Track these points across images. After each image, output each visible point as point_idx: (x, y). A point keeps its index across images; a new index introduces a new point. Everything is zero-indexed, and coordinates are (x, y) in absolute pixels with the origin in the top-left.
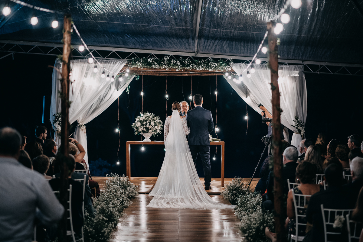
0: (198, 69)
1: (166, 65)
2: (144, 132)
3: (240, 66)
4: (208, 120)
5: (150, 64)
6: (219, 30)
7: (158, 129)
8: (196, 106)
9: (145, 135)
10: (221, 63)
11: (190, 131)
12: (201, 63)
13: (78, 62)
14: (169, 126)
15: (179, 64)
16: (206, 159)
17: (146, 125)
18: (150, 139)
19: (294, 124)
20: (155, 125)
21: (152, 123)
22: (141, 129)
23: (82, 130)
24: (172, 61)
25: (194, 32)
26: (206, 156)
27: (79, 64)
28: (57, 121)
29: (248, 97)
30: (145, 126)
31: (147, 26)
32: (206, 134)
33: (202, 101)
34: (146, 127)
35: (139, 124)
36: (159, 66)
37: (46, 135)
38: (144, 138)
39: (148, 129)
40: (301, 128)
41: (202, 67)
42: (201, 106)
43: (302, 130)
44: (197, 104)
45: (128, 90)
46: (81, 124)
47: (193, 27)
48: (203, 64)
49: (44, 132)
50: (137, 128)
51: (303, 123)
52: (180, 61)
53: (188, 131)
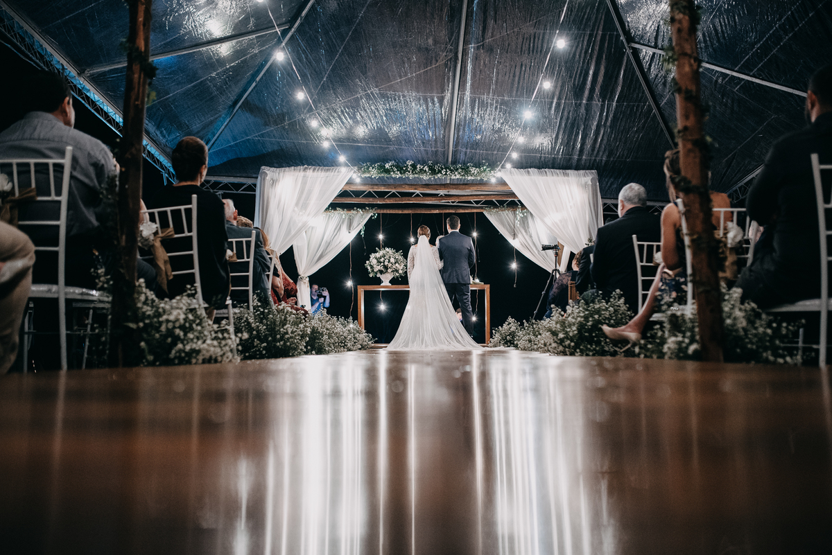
0: (453, 177)
1: (409, 172)
2: (381, 272)
3: (510, 172)
4: (468, 249)
5: (387, 171)
6: (478, 151)
7: (400, 267)
8: (450, 231)
9: (382, 277)
10: (485, 167)
11: (443, 264)
12: (458, 169)
14: (414, 258)
15: (427, 169)
16: (465, 303)
17: (384, 262)
18: (390, 282)
20: (395, 263)
21: (392, 260)
23: (305, 283)
24: (418, 166)
25: (446, 156)
26: (466, 299)
27: (292, 173)
29: (516, 239)
30: (382, 264)
31: (386, 148)
33: (459, 225)
34: (384, 265)
35: (374, 262)
36: (401, 173)
39: (386, 267)
41: (459, 173)
42: (458, 230)
44: (452, 229)
45: (362, 232)
46: (302, 276)
47: (444, 148)
48: (460, 170)
50: (372, 267)
52: (429, 166)
53: (439, 265)
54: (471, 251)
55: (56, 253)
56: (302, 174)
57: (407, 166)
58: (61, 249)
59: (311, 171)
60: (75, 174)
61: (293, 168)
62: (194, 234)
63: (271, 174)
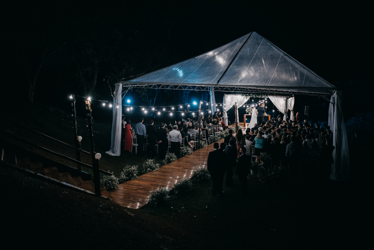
3: (270, 97)
10: (265, 96)
14: (253, 112)
15: (254, 96)
22: (247, 112)
27: (230, 96)
28: (224, 110)
32: (262, 114)
37: (220, 114)
38: (249, 114)
44: (260, 106)
45: (249, 99)
48: (261, 96)
53: (257, 113)
54: (263, 111)
57: (250, 95)
59: (233, 95)
63: (226, 95)
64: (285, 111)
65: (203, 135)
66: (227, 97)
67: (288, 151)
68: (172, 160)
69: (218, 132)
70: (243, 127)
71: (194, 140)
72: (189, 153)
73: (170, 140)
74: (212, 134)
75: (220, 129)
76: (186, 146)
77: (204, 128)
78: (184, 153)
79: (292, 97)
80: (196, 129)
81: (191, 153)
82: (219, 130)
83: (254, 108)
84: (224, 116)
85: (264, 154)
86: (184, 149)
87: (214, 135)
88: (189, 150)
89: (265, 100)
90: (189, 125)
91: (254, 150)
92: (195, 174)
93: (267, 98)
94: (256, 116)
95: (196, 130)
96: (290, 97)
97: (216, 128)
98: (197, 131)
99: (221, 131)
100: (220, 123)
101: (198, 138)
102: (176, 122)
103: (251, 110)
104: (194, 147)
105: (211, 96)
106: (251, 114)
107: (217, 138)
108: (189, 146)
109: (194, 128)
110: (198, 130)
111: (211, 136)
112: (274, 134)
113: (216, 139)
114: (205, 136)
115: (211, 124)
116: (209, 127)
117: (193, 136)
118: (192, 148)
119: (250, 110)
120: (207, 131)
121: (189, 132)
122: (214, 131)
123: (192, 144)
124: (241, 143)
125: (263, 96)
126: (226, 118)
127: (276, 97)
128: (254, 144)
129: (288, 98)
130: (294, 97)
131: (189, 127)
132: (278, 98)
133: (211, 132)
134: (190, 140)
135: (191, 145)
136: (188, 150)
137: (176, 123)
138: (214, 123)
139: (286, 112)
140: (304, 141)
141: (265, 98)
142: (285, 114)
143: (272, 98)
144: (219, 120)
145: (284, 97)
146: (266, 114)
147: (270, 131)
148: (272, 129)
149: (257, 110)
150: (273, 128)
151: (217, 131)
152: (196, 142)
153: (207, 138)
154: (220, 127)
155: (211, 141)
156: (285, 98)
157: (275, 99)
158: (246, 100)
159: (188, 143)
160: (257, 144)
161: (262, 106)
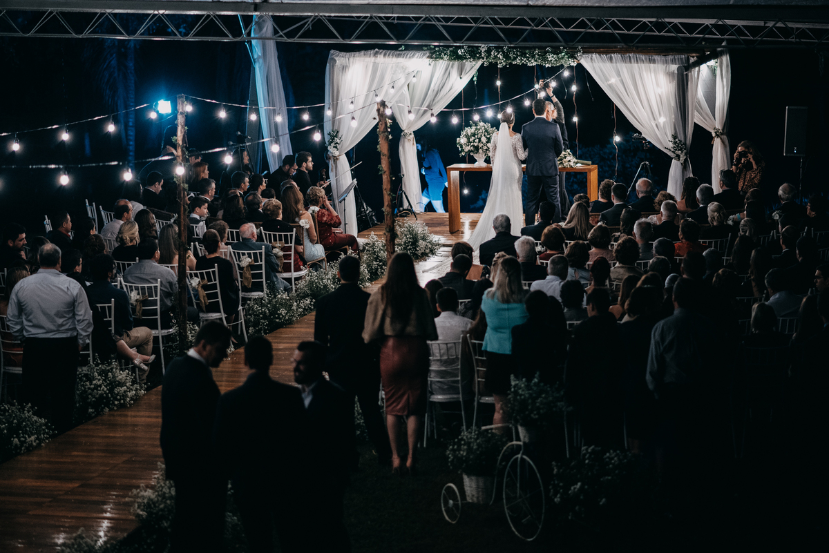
1: (484, 58)
2: (473, 152)
3: (591, 59)
4: (553, 138)
8: (536, 116)
9: (476, 156)
10: (563, 54)
12: (534, 55)
13: (361, 56)
14: (496, 146)
15: (501, 57)
16: (552, 196)
18: (485, 161)
19: (671, 145)
20: (487, 142)
22: (467, 149)
23: (409, 140)
26: (553, 192)
27: (362, 59)
28: (332, 143)
30: (473, 143)
32: (551, 158)
34: (475, 145)
35: (464, 141)
37: (310, 165)
38: (475, 161)
39: (478, 148)
40: (680, 152)
43: (681, 156)
44: (537, 114)
45: (475, 79)
46: (406, 131)
48: (537, 56)
49: (306, 161)
50: (462, 146)
51: (685, 144)
52: (503, 52)
53: (523, 155)
54: (556, 140)
55: (157, 319)
56: (372, 59)
57: (480, 53)
58: (158, 317)
59: (382, 56)
60: (162, 288)
61: (363, 52)
62: (217, 282)
63: (340, 59)
64: (675, 137)
65: (202, 293)
66: (344, 68)
67: (660, 358)
68: (22, 443)
69: (295, 274)
70: (443, 240)
71: (153, 326)
72: (124, 396)
73: (21, 330)
74: (258, 287)
75: (307, 255)
76: (105, 359)
77: (211, 252)
78: (91, 399)
79: (715, 55)
80: (166, 260)
81: (136, 399)
82: (301, 260)
83: (504, 126)
84: (332, 180)
85: (528, 387)
86: (94, 377)
87: (273, 289)
88: (121, 384)
89: (559, 78)
90: (120, 239)
91: (482, 363)
92: (150, 514)
93: (570, 68)
94: (516, 170)
95: (163, 268)
96: (702, 60)
97: (283, 249)
98: (168, 272)
99: (316, 266)
100: (306, 221)
101: (173, 309)
102: (47, 221)
103: (489, 140)
104: (155, 366)
105: (257, 67)
106: (488, 161)
107: (289, 308)
108: (126, 361)
109: (150, 256)
110: (176, 265)
111: (256, 294)
112: (601, 269)
113: (283, 311)
114: (215, 296)
115: (250, 229)
116: (242, 244)
117: (144, 302)
118: (141, 370)
119: (484, 139)
120: (226, 266)
121: (120, 279)
122: (272, 269)
123: (140, 346)
124: (410, 329)
125: (550, 57)
126: (347, 191)
127: (624, 59)
128: (479, 331)
129: (687, 67)
130: (726, 59)
131: (126, 252)
132: (635, 66)
133: (254, 276)
134: (126, 323)
135: (133, 351)
136: (114, 384)
137: (49, 228)
138: (267, 221)
139: (679, 145)
140: (755, 306)
141: (562, 66)
142: (678, 156)
143: (601, 65)
144: (297, 202)
145: (670, 58)
146: (570, 160)
147: (579, 257)
148: (595, 242)
149: (518, 136)
150: (602, 240)
151: (287, 268)
152: (165, 332)
153: (231, 310)
154: (307, 242)
155: (256, 324)
156: (673, 62)
157: (619, 74)
158: (458, 83)
159: (114, 343)
160: (497, 329)
161: (544, 116)
